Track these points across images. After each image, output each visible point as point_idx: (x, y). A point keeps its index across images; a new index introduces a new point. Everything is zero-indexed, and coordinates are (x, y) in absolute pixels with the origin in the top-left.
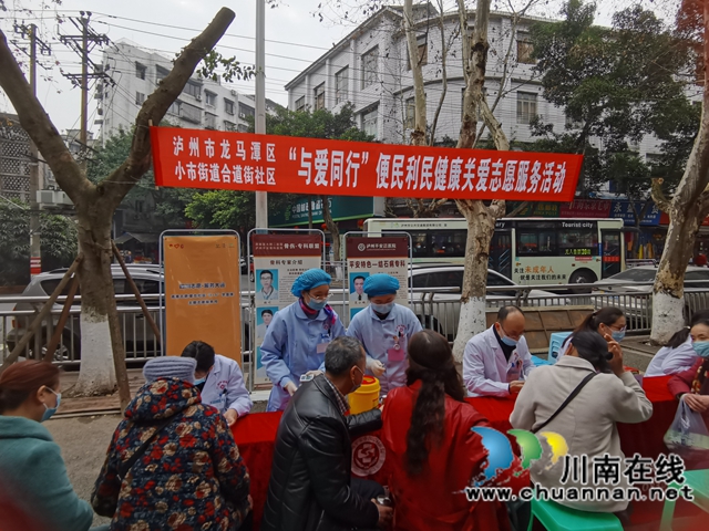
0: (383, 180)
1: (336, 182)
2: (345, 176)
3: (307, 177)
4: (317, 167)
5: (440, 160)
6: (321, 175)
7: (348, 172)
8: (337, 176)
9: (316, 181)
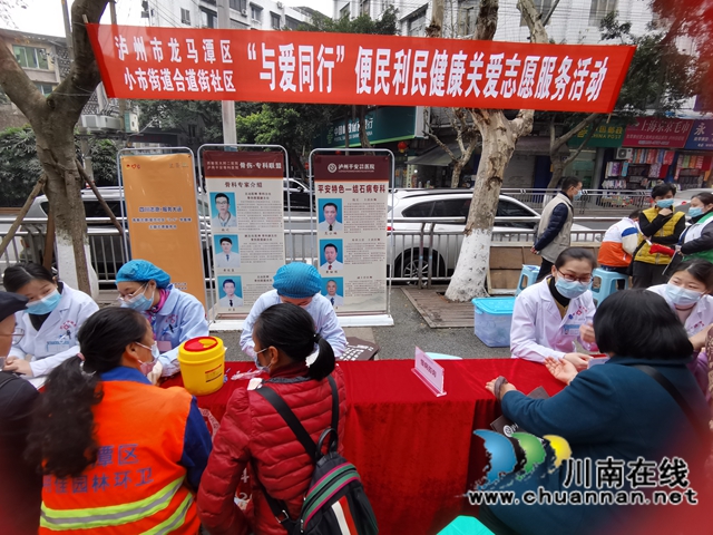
0: (364, 83)
1: (306, 86)
2: (316, 79)
3: (270, 81)
4: (282, 68)
5: (437, 56)
6: (287, 77)
7: (320, 73)
8: (306, 79)
9: (281, 85)
